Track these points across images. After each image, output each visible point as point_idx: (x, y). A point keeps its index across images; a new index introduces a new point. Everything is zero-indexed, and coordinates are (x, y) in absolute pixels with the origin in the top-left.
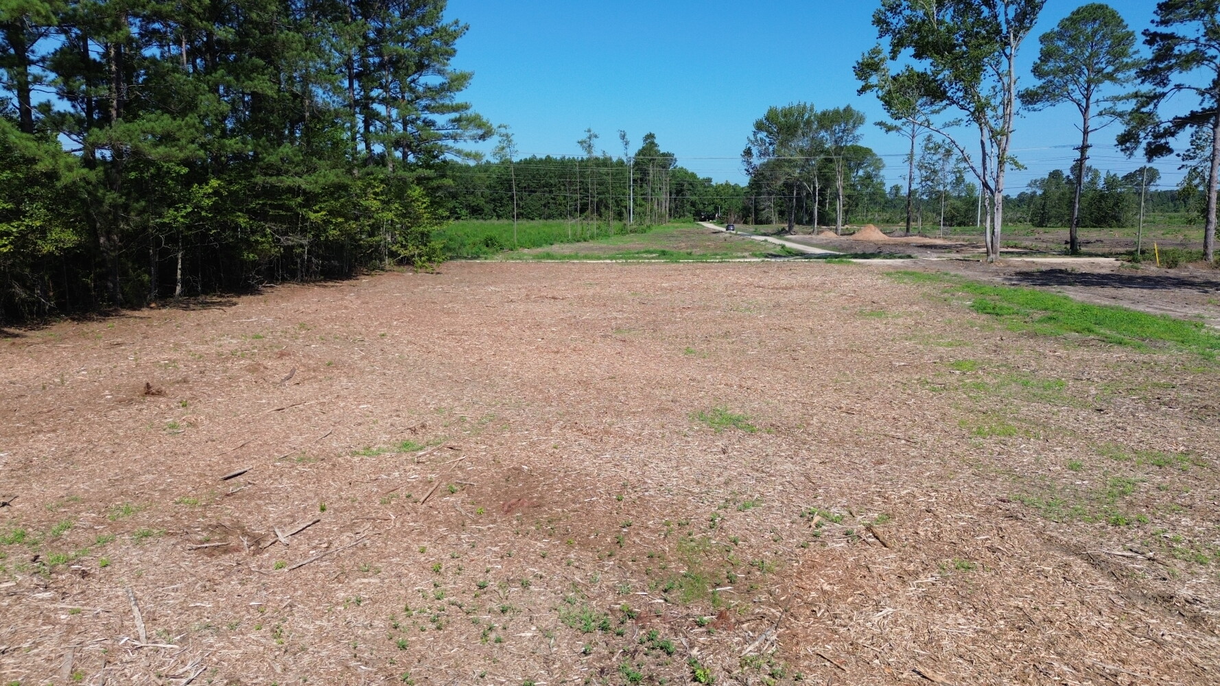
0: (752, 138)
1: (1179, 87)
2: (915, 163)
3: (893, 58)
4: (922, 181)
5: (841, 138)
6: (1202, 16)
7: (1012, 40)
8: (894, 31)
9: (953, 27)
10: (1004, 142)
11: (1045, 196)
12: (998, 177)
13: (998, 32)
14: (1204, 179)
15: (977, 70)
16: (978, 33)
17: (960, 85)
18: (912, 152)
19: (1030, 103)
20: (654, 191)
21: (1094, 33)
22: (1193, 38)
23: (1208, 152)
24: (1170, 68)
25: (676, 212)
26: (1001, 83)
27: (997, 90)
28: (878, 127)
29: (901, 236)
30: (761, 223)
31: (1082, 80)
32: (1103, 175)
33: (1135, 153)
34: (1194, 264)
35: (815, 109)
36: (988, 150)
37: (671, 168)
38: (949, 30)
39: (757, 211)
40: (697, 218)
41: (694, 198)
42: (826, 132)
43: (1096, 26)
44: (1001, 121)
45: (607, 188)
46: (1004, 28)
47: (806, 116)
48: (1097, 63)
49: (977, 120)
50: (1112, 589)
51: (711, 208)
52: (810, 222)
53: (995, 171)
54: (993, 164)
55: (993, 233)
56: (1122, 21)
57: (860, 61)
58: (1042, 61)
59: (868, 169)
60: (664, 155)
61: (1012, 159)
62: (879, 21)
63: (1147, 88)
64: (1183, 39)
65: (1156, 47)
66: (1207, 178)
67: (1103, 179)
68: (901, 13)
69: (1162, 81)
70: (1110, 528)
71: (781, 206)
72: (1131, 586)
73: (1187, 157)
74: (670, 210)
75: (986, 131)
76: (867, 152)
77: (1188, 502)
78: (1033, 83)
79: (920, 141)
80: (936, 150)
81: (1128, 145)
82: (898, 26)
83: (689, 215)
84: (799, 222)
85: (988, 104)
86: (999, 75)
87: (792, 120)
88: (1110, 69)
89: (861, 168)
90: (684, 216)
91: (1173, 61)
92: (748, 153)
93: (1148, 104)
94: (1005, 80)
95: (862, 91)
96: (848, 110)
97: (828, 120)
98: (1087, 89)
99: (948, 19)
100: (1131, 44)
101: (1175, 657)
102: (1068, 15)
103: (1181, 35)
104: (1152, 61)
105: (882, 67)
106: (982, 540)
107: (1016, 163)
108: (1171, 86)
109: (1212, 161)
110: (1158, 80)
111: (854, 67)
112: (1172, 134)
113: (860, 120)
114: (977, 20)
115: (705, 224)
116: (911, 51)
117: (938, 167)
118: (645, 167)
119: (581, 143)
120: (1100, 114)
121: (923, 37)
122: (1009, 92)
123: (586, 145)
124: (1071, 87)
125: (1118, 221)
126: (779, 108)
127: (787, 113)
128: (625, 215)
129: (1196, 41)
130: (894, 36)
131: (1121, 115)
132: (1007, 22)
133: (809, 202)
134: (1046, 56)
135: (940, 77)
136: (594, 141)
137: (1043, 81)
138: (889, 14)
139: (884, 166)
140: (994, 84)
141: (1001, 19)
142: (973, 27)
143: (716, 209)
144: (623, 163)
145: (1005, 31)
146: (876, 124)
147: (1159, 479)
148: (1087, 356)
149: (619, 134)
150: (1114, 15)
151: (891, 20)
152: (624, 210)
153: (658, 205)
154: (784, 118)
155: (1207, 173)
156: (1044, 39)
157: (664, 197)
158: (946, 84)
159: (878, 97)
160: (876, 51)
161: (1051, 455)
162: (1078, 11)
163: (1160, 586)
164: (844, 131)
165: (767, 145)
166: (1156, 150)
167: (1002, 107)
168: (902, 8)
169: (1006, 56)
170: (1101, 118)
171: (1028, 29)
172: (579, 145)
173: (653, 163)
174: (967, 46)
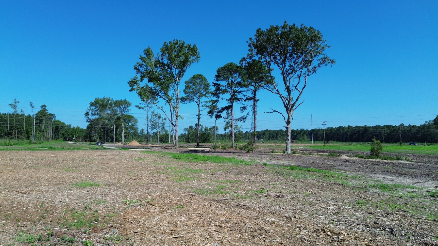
0: (89, 108)
1: (222, 98)
2: (149, 120)
3: (141, 81)
4: (151, 126)
5: (123, 110)
6: (226, 79)
7: (177, 79)
8: (141, 73)
9: (160, 73)
10: (177, 110)
11: (189, 134)
12: (176, 121)
13: (174, 77)
14: (230, 125)
15: (168, 87)
16: (167, 76)
17: (163, 92)
18: (148, 116)
19: (183, 101)
20: (45, 128)
21: (200, 82)
22: (224, 85)
23: (231, 117)
24: (220, 93)
25: (55, 137)
26: (175, 92)
27: (174, 94)
28: (136, 107)
29: (145, 144)
30: (92, 141)
31: (197, 95)
32: (204, 127)
33: (213, 117)
34: (230, 149)
35: (113, 100)
36: (172, 113)
37: (53, 119)
38: (159, 75)
39: (91, 137)
40: (65, 140)
41: (63, 132)
42: (118, 107)
43: (200, 80)
44: (176, 104)
45: (22, 126)
46: (175, 76)
47: (110, 102)
48: (201, 91)
49: (169, 103)
50: (224, 206)
51: (71, 136)
52: (112, 141)
53: (175, 119)
54: (174, 117)
55: (175, 139)
56: (206, 80)
57: (130, 81)
58: (186, 89)
59: (132, 123)
60: (50, 114)
61: (180, 116)
62: (136, 68)
63: (215, 99)
64: (222, 85)
65: (216, 87)
66: (231, 124)
67: (204, 128)
68: (143, 67)
69: (218, 97)
70: (220, 195)
71: (100, 135)
72: (229, 205)
73: (226, 118)
74: (52, 136)
75: (171, 107)
76: (132, 117)
77: (239, 188)
78: (184, 95)
79: (150, 112)
80: (156, 116)
81: (211, 114)
82: (143, 71)
83: (61, 138)
84: (107, 141)
85: (172, 98)
86: (174, 90)
87: (105, 103)
88: (204, 93)
89: (130, 122)
90: (59, 139)
91: (220, 91)
92: (87, 114)
93: (215, 103)
94: (176, 91)
95: (131, 90)
96: (125, 101)
97: (118, 104)
98: (199, 98)
99: (158, 71)
100: (209, 86)
101: (243, 216)
102: (192, 76)
103: (221, 84)
104: (215, 91)
105: (138, 83)
106: (185, 201)
107: (181, 117)
108: (220, 98)
109: (232, 120)
110: (217, 97)
111: (128, 83)
112: (222, 112)
113: (130, 104)
114: (167, 72)
115: (69, 142)
116: (147, 79)
117: (156, 121)
118: (41, 118)
119: (11, 105)
120: (203, 106)
121: (150, 76)
122: (178, 95)
123: (14, 106)
124: (194, 97)
125: (209, 141)
126: (100, 98)
127: (103, 100)
128: (31, 137)
129: (225, 86)
130: (141, 74)
131: (208, 107)
132: (176, 74)
133: (111, 134)
134: (187, 87)
135: (157, 88)
136: (17, 104)
137: (187, 95)
138: (139, 67)
139: (138, 122)
140: (173, 92)
141: (174, 73)
142: (166, 74)
143: (73, 137)
144: (30, 116)
145: (175, 77)
146: (135, 106)
147: (231, 185)
148: (207, 165)
149: (29, 103)
150: (204, 78)
151: (140, 69)
152: (30, 135)
153: (47, 134)
154: (101, 102)
155: (231, 123)
156: (186, 82)
157: (50, 131)
158: (159, 91)
159: (137, 93)
160: (136, 78)
161: (202, 183)
162: (195, 75)
163: (236, 204)
164: (124, 108)
165: (95, 111)
166: (218, 117)
167: (176, 100)
168: (143, 65)
169: (176, 84)
170: (203, 107)
171: (182, 77)
172: (10, 106)
173: (45, 117)
174: (164, 80)
